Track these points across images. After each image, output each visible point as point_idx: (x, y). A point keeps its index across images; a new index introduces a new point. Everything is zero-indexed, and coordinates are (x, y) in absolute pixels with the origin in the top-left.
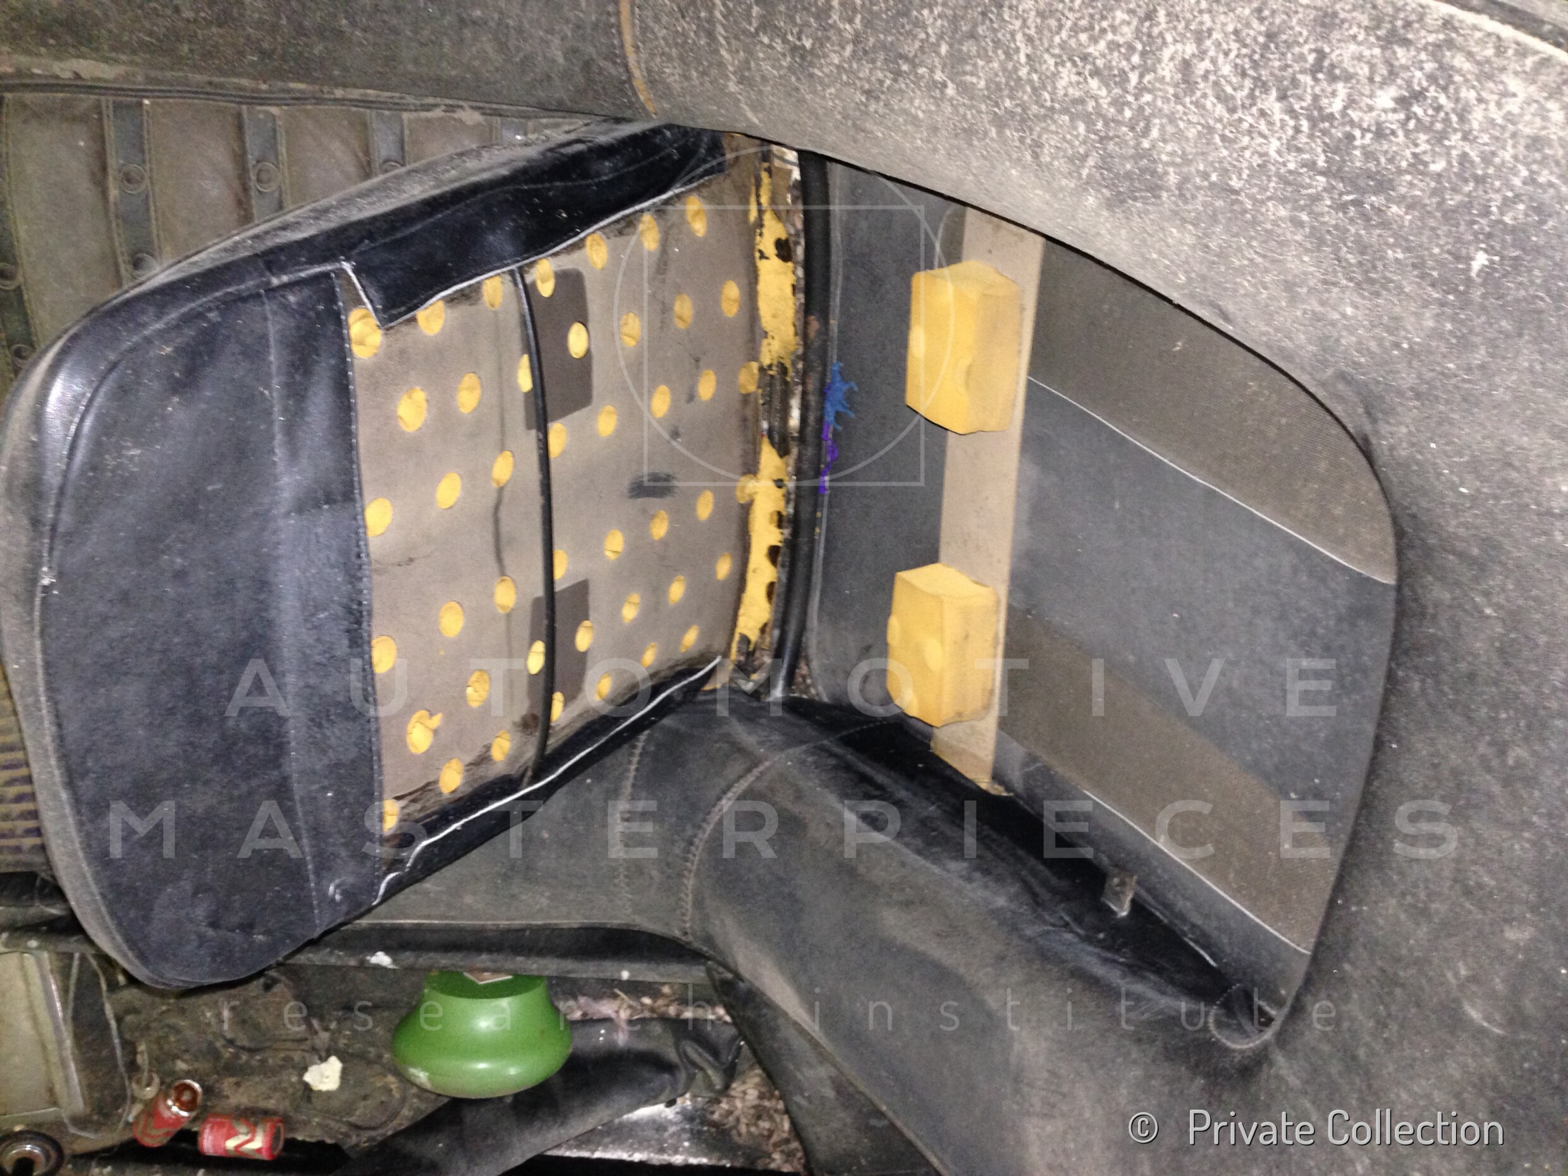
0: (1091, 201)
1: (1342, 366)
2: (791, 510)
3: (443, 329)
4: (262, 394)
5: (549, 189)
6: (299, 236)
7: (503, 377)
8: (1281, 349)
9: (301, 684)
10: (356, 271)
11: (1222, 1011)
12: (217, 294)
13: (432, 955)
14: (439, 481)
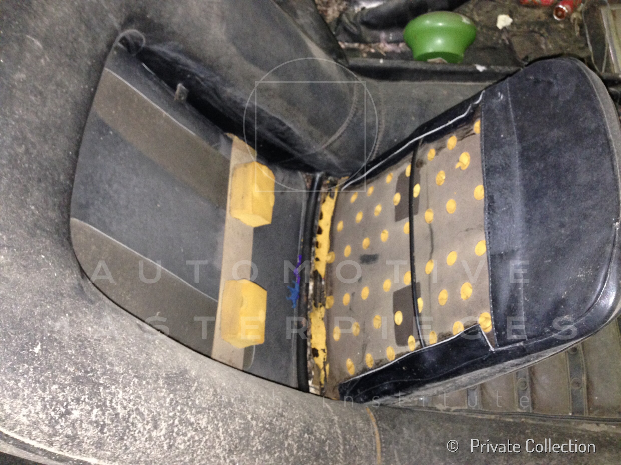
0: (193, 373)
1: (92, 307)
2: (313, 249)
3: (454, 323)
4: (528, 299)
5: (409, 378)
6: (511, 362)
7: (429, 305)
8: (117, 313)
9: (513, 181)
10: (489, 347)
11: (140, 45)
12: (545, 339)
13: (460, 70)
14: (456, 262)
